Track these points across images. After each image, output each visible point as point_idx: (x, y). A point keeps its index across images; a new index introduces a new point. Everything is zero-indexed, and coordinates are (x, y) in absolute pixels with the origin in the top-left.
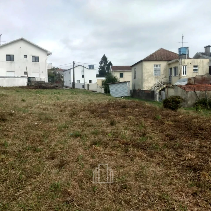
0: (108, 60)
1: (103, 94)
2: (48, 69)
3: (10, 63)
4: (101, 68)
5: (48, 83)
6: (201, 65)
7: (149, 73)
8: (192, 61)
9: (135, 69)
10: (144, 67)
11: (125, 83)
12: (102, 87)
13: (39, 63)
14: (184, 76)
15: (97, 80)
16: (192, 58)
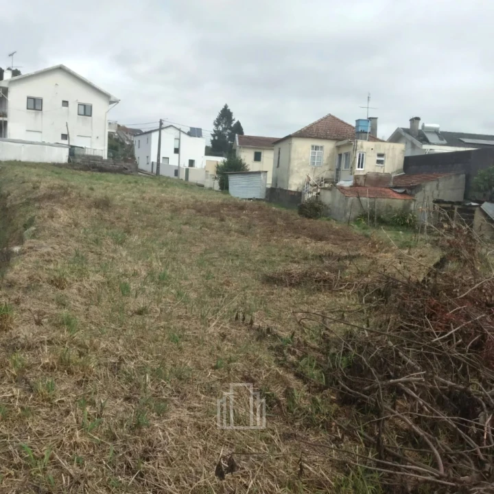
0: (233, 118)
1: (217, 191)
2: (109, 133)
3: (33, 115)
4: (216, 135)
5: (107, 161)
6: (391, 154)
7: (301, 159)
8: (375, 146)
9: (280, 149)
10: (293, 148)
11: (257, 175)
12: (216, 178)
13: (92, 120)
14: (359, 171)
15: (207, 161)
16: (386, 140)
